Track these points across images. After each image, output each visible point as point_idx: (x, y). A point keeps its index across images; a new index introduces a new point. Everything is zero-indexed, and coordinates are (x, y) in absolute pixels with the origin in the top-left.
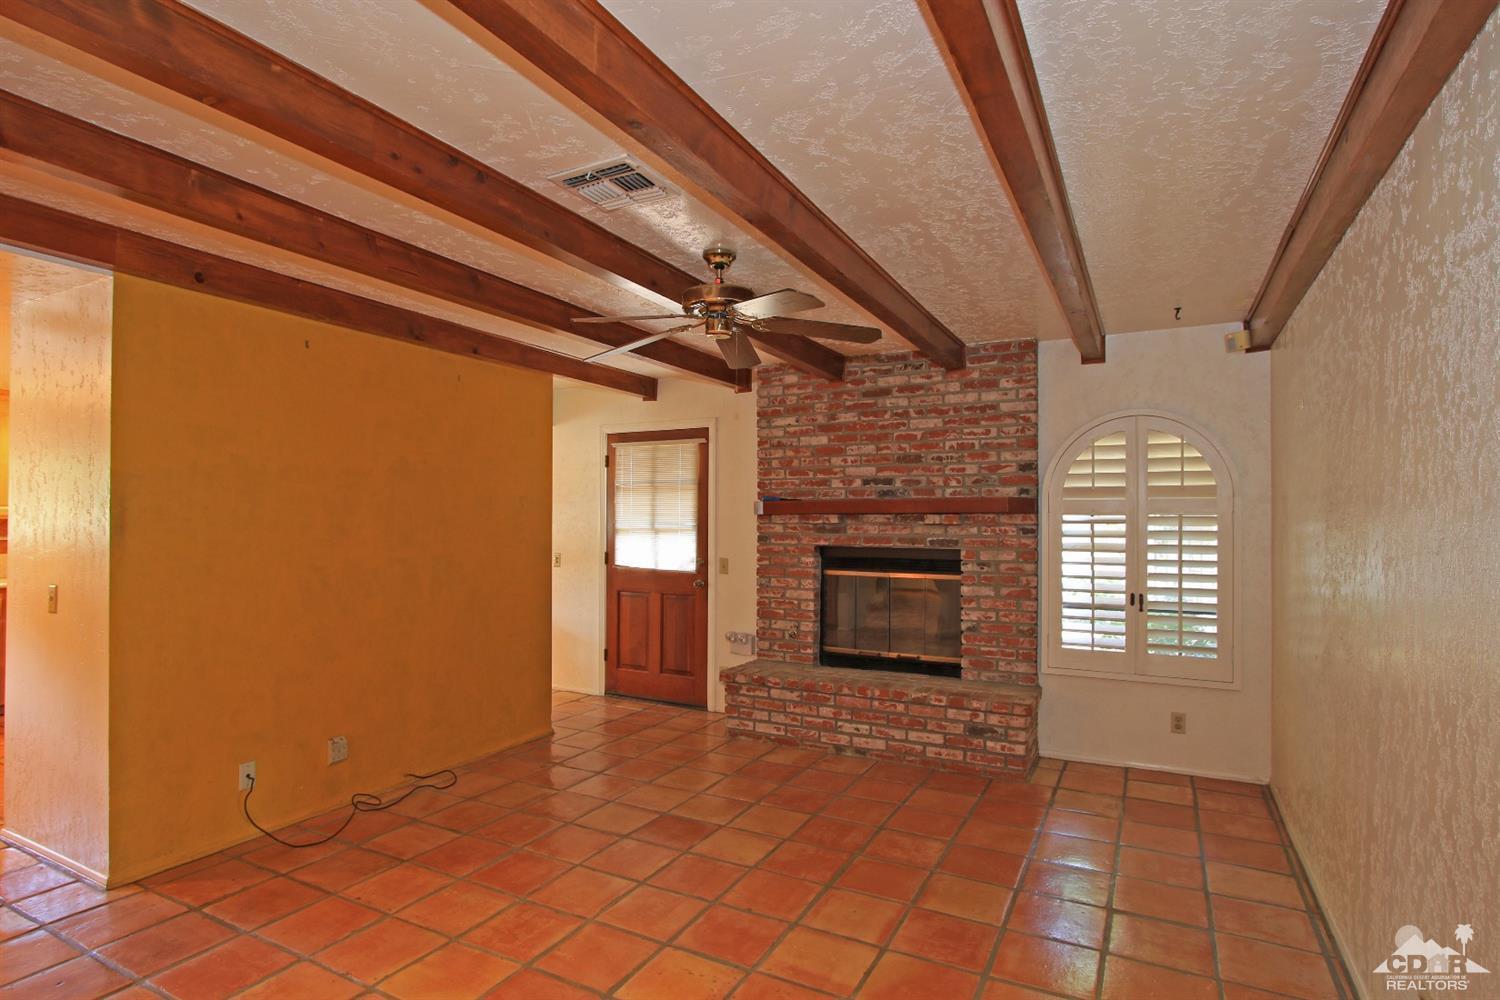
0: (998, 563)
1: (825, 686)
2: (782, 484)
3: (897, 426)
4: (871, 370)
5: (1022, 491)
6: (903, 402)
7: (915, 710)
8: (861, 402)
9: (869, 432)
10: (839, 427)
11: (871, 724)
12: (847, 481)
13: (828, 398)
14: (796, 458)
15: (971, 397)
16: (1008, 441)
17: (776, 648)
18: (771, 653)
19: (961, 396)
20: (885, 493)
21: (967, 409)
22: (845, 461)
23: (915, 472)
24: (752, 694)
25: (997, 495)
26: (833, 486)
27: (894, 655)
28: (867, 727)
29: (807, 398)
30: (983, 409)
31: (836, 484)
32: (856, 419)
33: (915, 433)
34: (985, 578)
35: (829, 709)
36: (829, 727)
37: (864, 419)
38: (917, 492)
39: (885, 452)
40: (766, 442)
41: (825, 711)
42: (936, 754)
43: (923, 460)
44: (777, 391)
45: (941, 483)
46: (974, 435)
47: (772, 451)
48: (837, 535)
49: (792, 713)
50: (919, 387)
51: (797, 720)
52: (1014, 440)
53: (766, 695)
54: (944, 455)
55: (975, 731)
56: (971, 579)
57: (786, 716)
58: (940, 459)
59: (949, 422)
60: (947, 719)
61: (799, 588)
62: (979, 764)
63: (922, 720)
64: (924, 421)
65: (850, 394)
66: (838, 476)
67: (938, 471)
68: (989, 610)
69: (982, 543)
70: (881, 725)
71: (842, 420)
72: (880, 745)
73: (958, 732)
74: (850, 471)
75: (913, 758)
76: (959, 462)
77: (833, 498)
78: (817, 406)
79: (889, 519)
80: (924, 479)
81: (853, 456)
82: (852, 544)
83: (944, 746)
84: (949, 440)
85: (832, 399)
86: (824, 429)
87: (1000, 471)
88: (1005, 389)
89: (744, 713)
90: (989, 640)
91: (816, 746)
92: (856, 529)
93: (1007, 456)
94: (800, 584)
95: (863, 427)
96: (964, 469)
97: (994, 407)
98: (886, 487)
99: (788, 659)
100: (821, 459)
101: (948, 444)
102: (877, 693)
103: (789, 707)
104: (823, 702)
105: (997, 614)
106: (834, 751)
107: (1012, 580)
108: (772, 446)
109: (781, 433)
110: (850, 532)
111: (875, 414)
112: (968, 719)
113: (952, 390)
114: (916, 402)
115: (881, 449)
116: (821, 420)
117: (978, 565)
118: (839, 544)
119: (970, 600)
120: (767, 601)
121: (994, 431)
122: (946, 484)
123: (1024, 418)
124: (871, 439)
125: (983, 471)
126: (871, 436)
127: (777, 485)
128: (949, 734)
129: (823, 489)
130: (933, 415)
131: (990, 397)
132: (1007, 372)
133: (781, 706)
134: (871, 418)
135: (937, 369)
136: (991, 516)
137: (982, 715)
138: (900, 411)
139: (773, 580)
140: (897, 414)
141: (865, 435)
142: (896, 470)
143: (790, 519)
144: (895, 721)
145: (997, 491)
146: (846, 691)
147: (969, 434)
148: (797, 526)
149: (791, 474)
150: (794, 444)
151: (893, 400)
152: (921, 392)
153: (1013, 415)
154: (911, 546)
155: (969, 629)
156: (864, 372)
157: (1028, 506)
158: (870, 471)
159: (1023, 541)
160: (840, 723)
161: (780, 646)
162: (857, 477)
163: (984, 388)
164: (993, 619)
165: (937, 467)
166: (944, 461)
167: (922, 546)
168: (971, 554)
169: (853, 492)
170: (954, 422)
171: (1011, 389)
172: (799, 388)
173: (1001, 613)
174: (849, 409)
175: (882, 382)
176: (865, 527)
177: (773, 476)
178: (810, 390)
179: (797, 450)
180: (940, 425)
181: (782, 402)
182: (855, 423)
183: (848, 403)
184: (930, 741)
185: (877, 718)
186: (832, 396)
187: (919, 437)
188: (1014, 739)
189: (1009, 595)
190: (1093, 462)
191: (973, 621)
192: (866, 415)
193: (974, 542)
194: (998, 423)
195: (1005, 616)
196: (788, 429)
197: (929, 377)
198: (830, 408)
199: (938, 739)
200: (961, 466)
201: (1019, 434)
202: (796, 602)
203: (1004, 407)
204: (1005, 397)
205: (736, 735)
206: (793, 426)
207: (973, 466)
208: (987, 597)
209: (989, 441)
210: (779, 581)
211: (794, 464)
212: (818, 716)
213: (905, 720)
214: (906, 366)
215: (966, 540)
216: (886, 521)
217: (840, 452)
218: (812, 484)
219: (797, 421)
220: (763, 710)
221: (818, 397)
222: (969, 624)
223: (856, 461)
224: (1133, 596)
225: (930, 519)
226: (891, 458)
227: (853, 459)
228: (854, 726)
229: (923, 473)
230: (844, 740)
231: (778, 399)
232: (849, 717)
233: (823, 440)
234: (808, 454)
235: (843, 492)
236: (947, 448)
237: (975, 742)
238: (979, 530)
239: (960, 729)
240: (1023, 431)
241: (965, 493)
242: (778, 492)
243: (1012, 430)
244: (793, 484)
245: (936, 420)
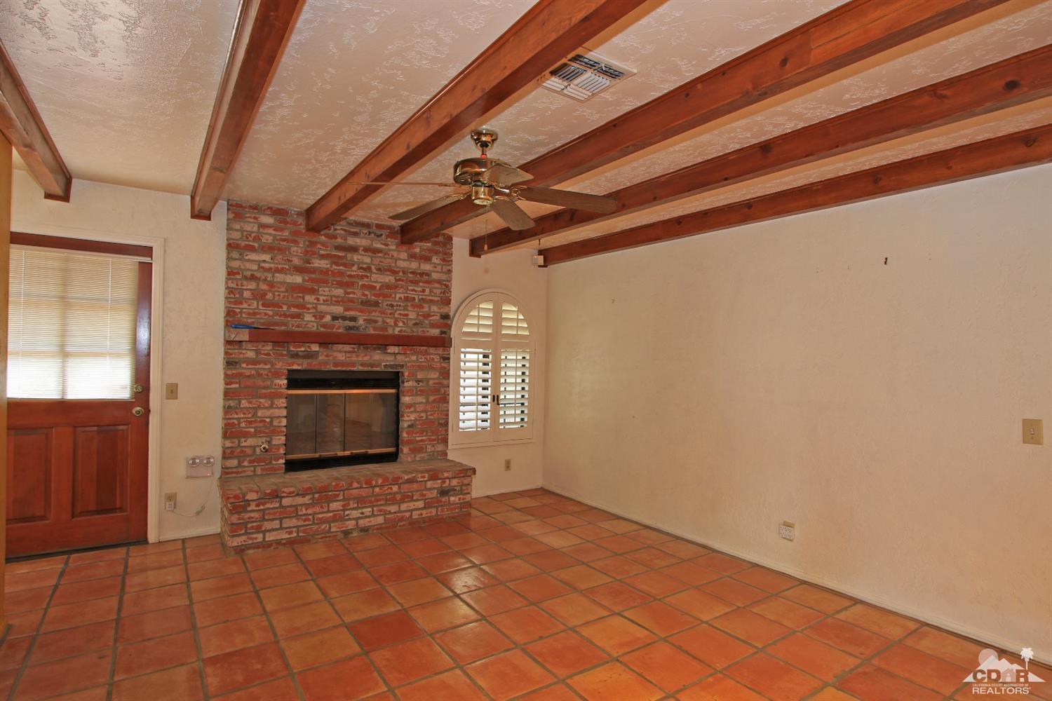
0: (428, 380)
1: (337, 485)
2: (255, 314)
3: (362, 277)
4: (342, 229)
5: (442, 332)
6: (367, 260)
7: (406, 487)
8: (333, 253)
9: (339, 279)
10: (314, 271)
11: (372, 507)
12: (319, 316)
13: (304, 244)
14: (270, 291)
15: (414, 265)
16: (435, 299)
17: (246, 464)
18: (240, 470)
19: (408, 263)
20: (350, 328)
21: (412, 273)
22: (318, 299)
23: (373, 314)
25: (428, 334)
26: (306, 319)
27: (347, 453)
28: (370, 509)
29: (284, 240)
30: (422, 274)
31: (308, 317)
32: (329, 266)
33: (375, 284)
34: (420, 391)
35: (338, 503)
36: (338, 518)
37: (335, 267)
38: (375, 329)
39: (351, 296)
40: (238, 273)
41: (335, 506)
42: (419, 515)
43: (380, 305)
44: (251, 227)
45: (392, 324)
46: (416, 292)
47: (245, 283)
48: (309, 361)
49: (304, 515)
50: (379, 251)
51: (309, 520)
52: (439, 299)
53: (277, 505)
54: (395, 304)
55: (444, 492)
56: (411, 392)
57: (298, 519)
58: (392, 306)
59: (399, 280)
60: (426, 489)
61: (271, 407)
62: (446, 513)
63: (410, 494)
64: (382, 277)
65: (323, 244)
66: (311, 311)
67: (390, 314)
68: (421, 412)
69: (419, 366)
70: (381, 505)
71: (316, 265)
72: (380, 520)
73: (433, 496)
74: (322, 308)
75: (404, 523)
76: (404, 310)
77: (306, 329)
78: (293, 249)
79: (354, 348)
80: (380, 319)
81: (325, 296)
82: (323, 368)
83: (425, 508)
84: (400, 293)
85: (308, 246)
86: (299, 270)
87: (431, 318)
88: (435, 264)
89: (252, 528)
90: (421, 433)
91: (326, 537)
92: (327, 356)
93: (434, 308)
94: (272, 404)
95: (334, 274)
96: (407, 315)
97: (427, 274)
98: (351, 324)
99: (259, 472)
100: (295, 295)
101: (398, 296)
102: (380, 481)
103: (301, 510)
104: (334, 499)
105: (427, 415)
106: (342, 536)
107: (437, 391)
108: (245, 278)
109: (255, 267)
110: (321, 358)
111: (345, 265)
112: (440, 485)
113: (402, 258)
114: (376, 261)
115: (349, 293)
116: (296, 261)
117: (416, 381)
118: (309, 368)
119: (409, 406)
120: (236, 422)
121: (427, 291)
122: (396, 325)
123: (445, 285)
124: (340, 284)
125: (420, 317)
126: (340, 281)
127: (249, 314)
128: (428, 499)
129: (296, 321)
130: (388, 273)
131: (426, 267)
132: (437, 253)
133: (294, 512)
134: (341, 268)
135: (392, 240)
136: (425, 348)
137: (448, 481)
138: (364, 266)
139: (243, 402)
140: (362, 268)
141: (336, 281)
142: (360, 311)
143: (264, 346)
144: (393, 501)
145: (428, 331)
146: (355, 485)
147: (412, 290)
148: (271, 352)
149: (263, 305)
150: (269, 279)
151: (360, 257)
152: (380, 255)
153: (439, 282)
154: (370, 369)
155: (409, 426)
156: (336, 229)
157: (443, 342)
158: (338, 310)
159: (443, 365)
160: (347, 513)
161: (250, 462)
162: (328, 313)
163: (423, 261)
164: (424, 418)
165: (389, 312)
166: (395, 308)
167: (378, 369)
168: (412, 375)
169: (324, 326)
170: (403, 281)
171: (438, 264)
172: (274, 230)
173: (429, 413)
174: (323, 257)
175: (351, 241)
176: (335, 354)
177: (245, 306)
178: (286, 234)
179: (271, 285)
180: (394, 281)
181: (257, 239)
182: (328, 270)
183: (322, 252)
184: (416, 507)
185: (377, 501)
186: (307, 243)
187: (378, 288)
188: (466, 492)
189: (434, 401)
190: (479, 317)
191: (411, 420)
192: (337, 264)
193: (413, 366)
194: (430, 286)
195: (431, 415)
196: (262, 265)
197: (387, 245)
198: (306, 252)
199: (420, 504)
200: (406, 312)
201: (442, 295)
202: (268, 420)
203: (435, 276)
204: (435, 269)
205: (243, 551)
206: (268, 262)
207: (414, 313)
208: (422, 403)
209: (424, 297)
210: (250, 403)
211: (267, 297)
212: (329, 511)
213: (398, 497)
214: (370, 233)
215: (409, 364)
216: (351, 349)
217: (313, 291)
218: (286, 316)
219: (272, 259)
220: (273, 520)
221: (296, 242)
222: (409, 423)
223: (327, 300)
224: (494, 396)
225: (391, 349)
226: (356, 300)
227: (325, 298)
228: (360, 511)
229: (379, 315)
230: (351, 524)
231: (253, 235)
232: (356, 505)
233: (298, 279)
234: (283, 289)
235: (315, 324)
236: (397, 299)
237: (443, 500)
238: (417, 357)
239: (434, 494)
240: (444, 293)
241: (408, 331)
242: (249, 321)
243: (438, 291)
244: (266, 314)
245: (390, 277)
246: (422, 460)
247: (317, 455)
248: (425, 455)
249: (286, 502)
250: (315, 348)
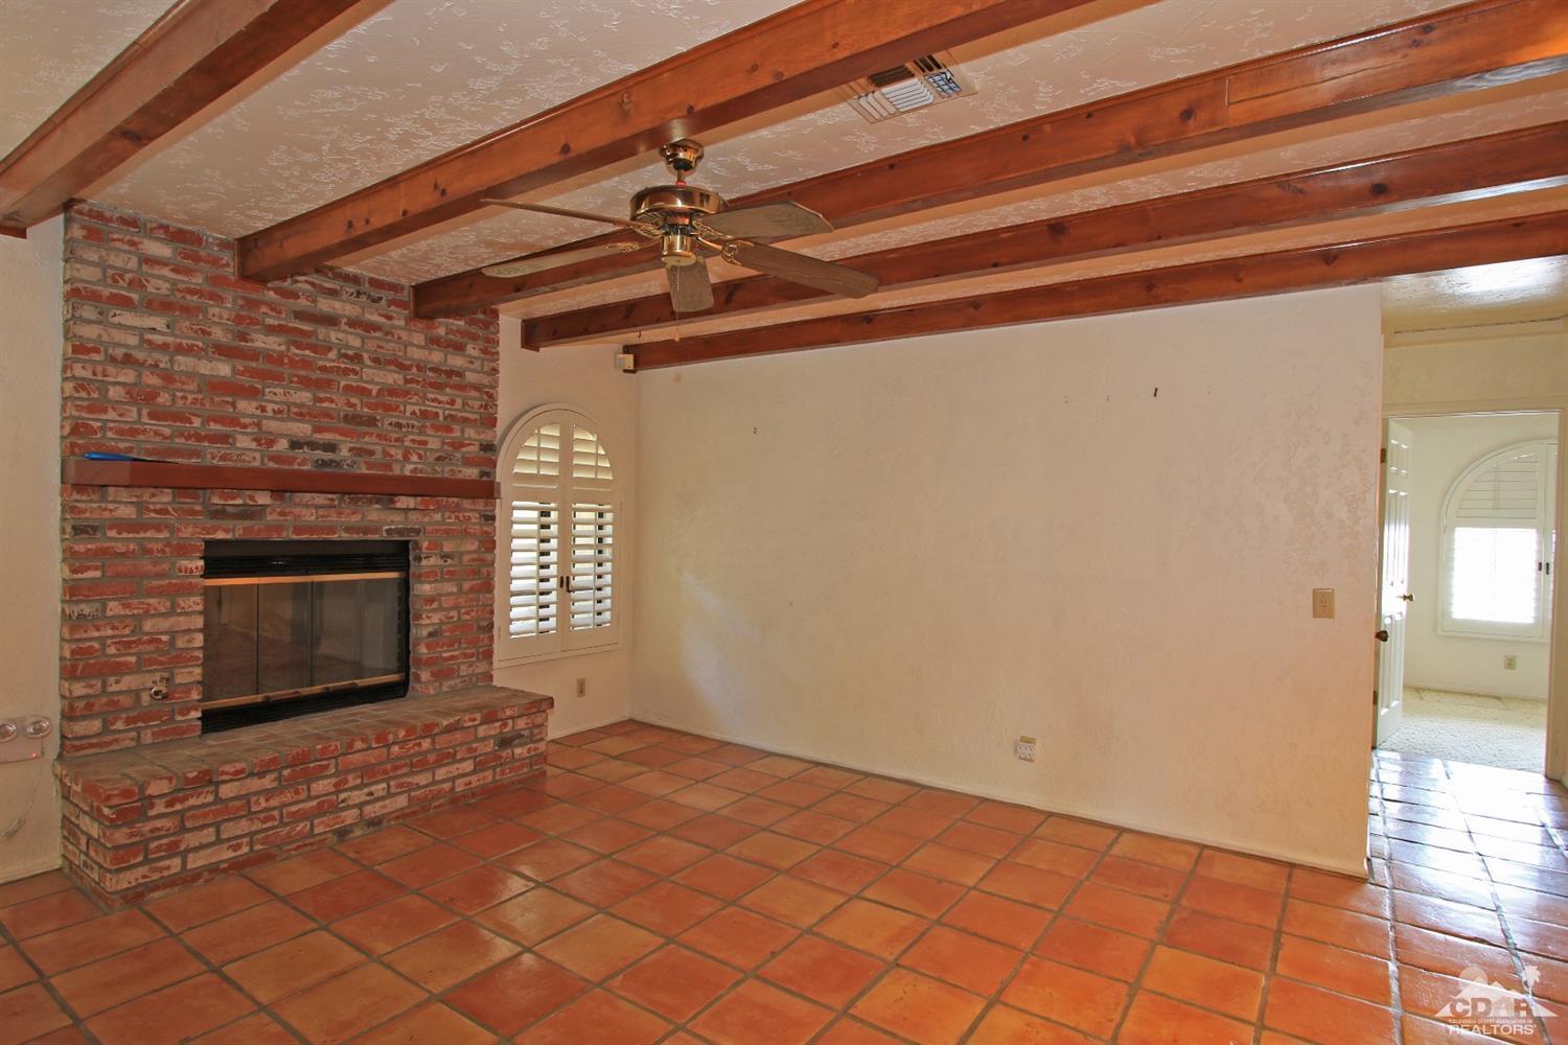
0: (461, 554)
1: (325, 749)
2: (133, 432)
3: (346, 372)
4: (306, 281)
5: (483, 474)
6: (357, 343)
7: (443, 741)
8: (291, 325)
9: (303, 373)
10: (254, 355)
11: (387, 781)
12: (266, 440)
13: (235, 301)
14: (164, 388)
15: (437, 357)
16: (472, 416)
17: (119, 725)
18: (108, 738)
19: (426, 352)
20: (324, 463)
21: (431, 369)
22: (263, 409)
23: (367, 439)
24: (178, 807)
25: (460, 476)
26: (238, 445)
27: (317, 689)
28: (384, 785)
29: (193, 292)
30: (450, 373)
31: (244, 442)
32: (283, 348)
33: (369, 386)
34: (449, 573)
35: (326, 782)
36: (327, 807)
37: (297, 351)
38: (370, 465)
39: (326, 405)
40: (96, 350)
41: (322, 786)
42: (466, 785)
43: (380, 425)
44: (119, 260)
45: (400, 457)
46: (440, 403)
47: (111, 369)
48: (247, 523)
49: (266, 810)
50: (375, 327)
51: (272, 818)
52: (477, 416)
53: (210, 798)
54: (404, 422)
55: (505, 742)
56: (433, 575)
57: (252, 820)
58: (399, 426)
59: (411, 381)
60: (477, 740)
61: (172, 612)
62: (509, 776)
63: (451, 750)
64: (381, 373)
65: (273, 307)
66: (248, 430)
67: (397, 440)
68: (449, 609)
69: (446, 532)
70: (404, 775)
71: (258, 344)
72: (401, 801)
73: (489, 750)
74: (272, 425)
75: (441, 801)
76: (420, 433)
77: (239, 465)
78: (212, 311)
79: (332, 500)
80: (379, 449)
81: (276, 403)
82: (275, 537)
83: (474, 772)
84: (412, 404)
85: (242, 307)
86: (223, 351)
87: (464, 449)
88: (470, 356)
89: (159, 849)
90: (451, 644)
91: (305, 845)
92: (282, 514)
93: (470, 432)
94: (174, 606)
95: (293, 363)
96: (425, 443)
97: (460, 374)
98: (328, 456)
99: (147, 737)
100: (216, 399)
101: (410, 409)
102: (402, 734)
103: (257, 803)
104: (319, 774)
105: (459, 614)
106: (335, 838)
107: (475, 573)
108: (113, 360)
109: (133, 340)
110: (271, 518)
111: (314, 348)
112: (498, 731)
113: (416, 342)
114: (371, 345)
115: (321, 400)
116: (218, 334)
117: (442, 557)
118: (249, 537)
119: (430, 600)
120: (96, 645)
121: (459, 402)
122: (406, 458)
123: (487, 393)
124: (306, 383)
125: (446, 447)
126: (305, 377)
127: (120, 432)
128: (480, 755)
129: (219, 449)
130: (393, 368)
131: (457, 361)
132: (474, 338)
133: (244, 807)
134: (307, 352)
135: (398, 310)
136: (455, 500)
137: (510, 722)
138: (350, 352)
139: (112, 604)
140: (346, 356)
141: (297, 376)
142: (343, 433)
143: (153, 495)
144: (422, 765)
145: (460, 471)
146: (359, 745)
147: (433, 400)
148: (170, 508)
149: (152, 416)
150: (162, 365)
151: (341, 336)
152: (378, 334)
153: (477, 388)
154: (361, 537)
155: (430, 635)
156: (296, 282)
157: (486, 490)
158: (303, 429)
159: (485, 528)
160: (342, 796)
161: (128, 721)
162: (283, 436)
163: (450, 349)
164: (455, 619)
165: (394, 436)
166: (404, 430)
167: (377, 537)
168: (434, 545)
169: (275, 458)
170: (417, 382)
171: (476, 358)
172: (172, 270)
173: (463, 611)
174: (272, 330)
175: (325, 305)
176: (297, 510)
177: (111, 415)
178: (197, 280)
179: (168, 378)
180: (401, 382)
181: (137, 284)
182: (281, 355)
183: (270, 321)
184: (461, 771)
185: (396, 768)
186: (240, 302)
187: (374, 393)
188: (538, 737)
189: (472, 589)
190: (539, 450)
191: (435, 624)
192: (299, 346)
193: (437, 530)
194: (464, 394)
195: (467, 613)
196: (149, 336)
197: (389, 318)
198: (239, 319)
199: (468, 766)
200: (422, 438)
201: (482, 410)
202: (165, 638)
203: (470, 377)
204: (471, 366)
205: (141, 895)
206: (160, 333)
207: (436, 439)
208: (450, 594)
209: (453, 413)
210: (126, 606)
211: (160, 400)
212: (310, 798)
213: (432, 757)
214: (359, 293)
215: (429, 528)
216: (327, 502)
217: (253, 393)
218: (199, 438)
219: (168, 327)
220: (202, 827)
221: (217, 298)
222: (431, 629)
223: (280, 412)
224: (562, 578)
225: (403, 502)
226: (336, 415)
227: (276, 407)
228: (366, 790)
229: (377, 441)
230: (350, 816)
231: (128, 276)
232: (359, 781)
233: (224, 369)
234: (193, 386)
235: (258, 455)
236: (408, 414)
237: (504, 754)
238: (443, 516)
239: (490, 746)
240: (486, 407)
241: (426, 472)
242: (122, 445)
243: (477, 404)
244: (157, 433)
245: (396, 376)
246: (453, 691)
247: (259, 698)
248: (458, 681)
249: (227, 791)
250: (263, 498)
